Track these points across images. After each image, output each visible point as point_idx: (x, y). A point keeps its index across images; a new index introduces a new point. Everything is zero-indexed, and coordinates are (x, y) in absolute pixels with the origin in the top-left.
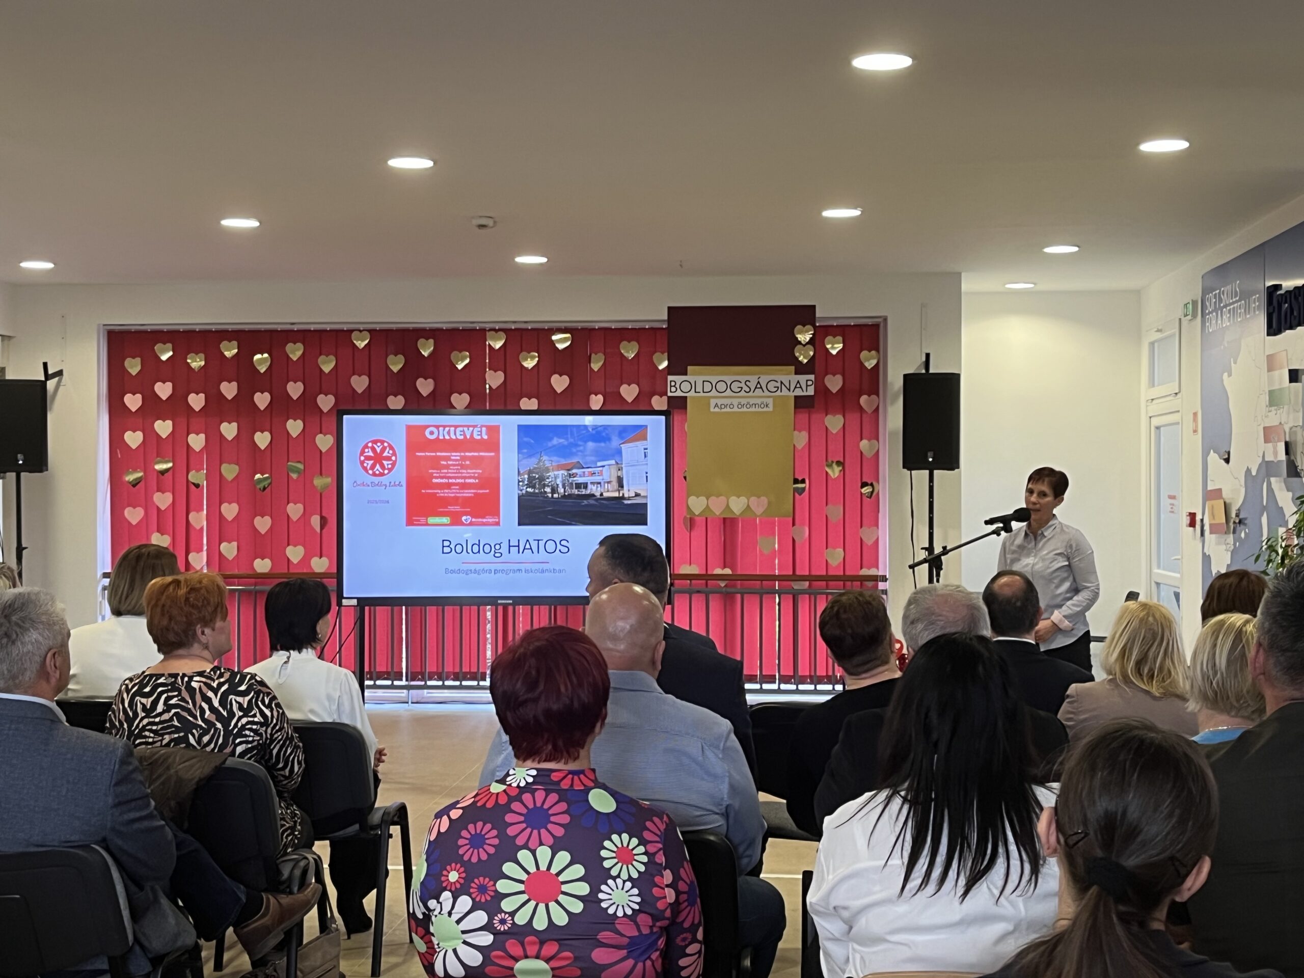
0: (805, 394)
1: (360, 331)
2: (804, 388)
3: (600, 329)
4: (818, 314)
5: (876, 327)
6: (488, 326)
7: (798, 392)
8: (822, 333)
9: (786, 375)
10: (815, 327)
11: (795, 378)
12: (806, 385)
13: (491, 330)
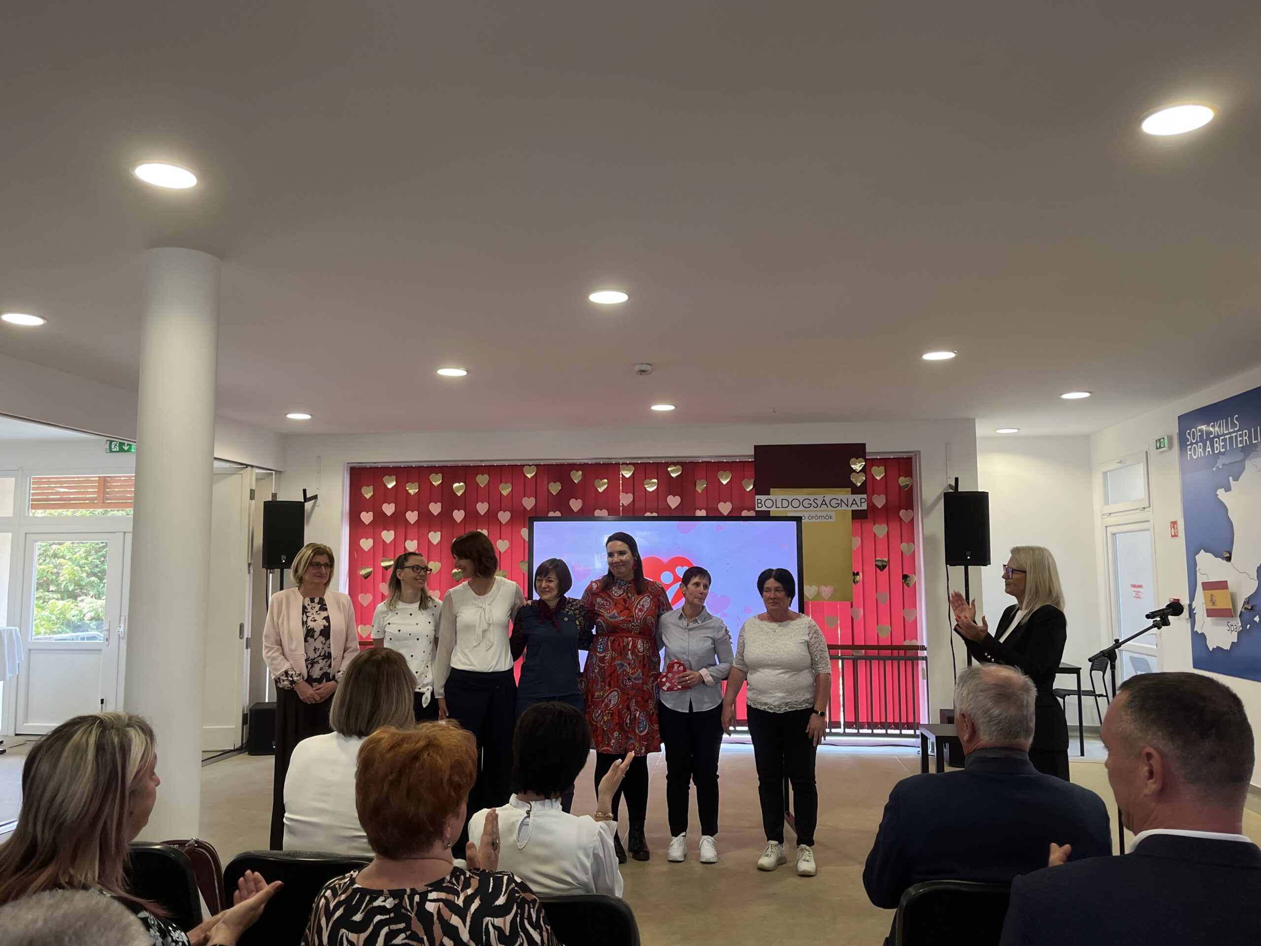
0: (860, 508)
1: (530, 466)
2: (859, 505)
3: (702, 462)
4: (868, 450)
5: (909, 460)
6: (621, 461)
7: (855, 507)
8: (871, 463)
9: (845, 495)
10: (866, 460)
11: (852, 497)
12: (860, 502)
13: (623, 464)
